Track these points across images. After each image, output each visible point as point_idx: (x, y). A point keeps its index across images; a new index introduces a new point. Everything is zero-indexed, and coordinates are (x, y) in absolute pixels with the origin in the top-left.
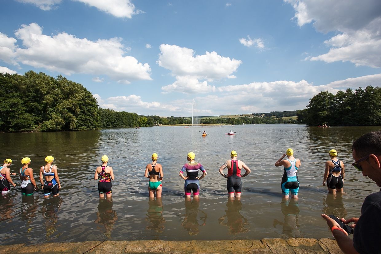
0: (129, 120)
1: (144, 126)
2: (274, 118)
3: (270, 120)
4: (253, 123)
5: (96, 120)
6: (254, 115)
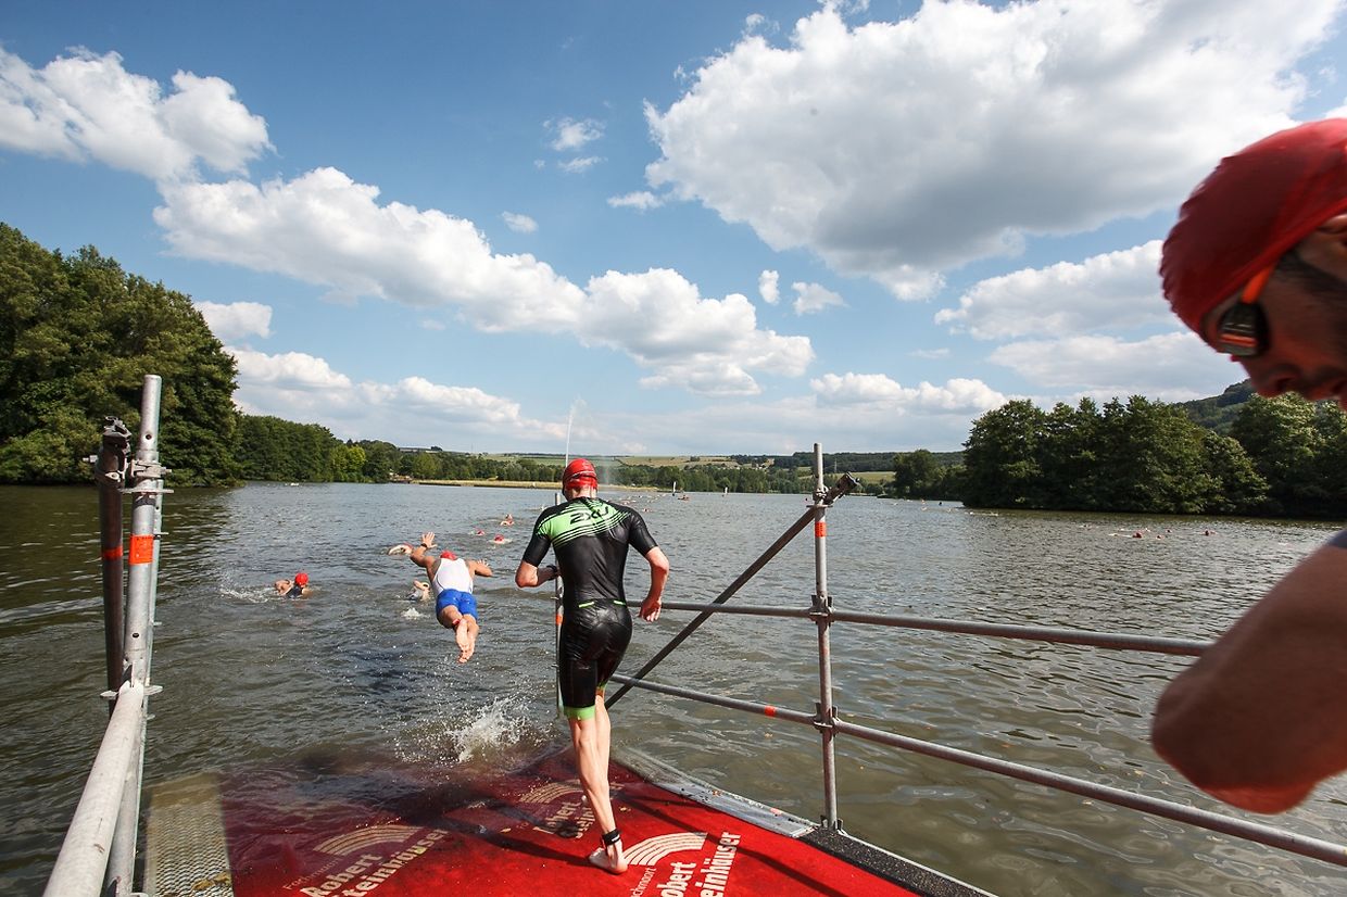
0: (295, 454)
1: (353, 481)
2: (804, 474)
3: (792, 479)
4: (740, 490)
5: (228, 444)
6: (741, 459)
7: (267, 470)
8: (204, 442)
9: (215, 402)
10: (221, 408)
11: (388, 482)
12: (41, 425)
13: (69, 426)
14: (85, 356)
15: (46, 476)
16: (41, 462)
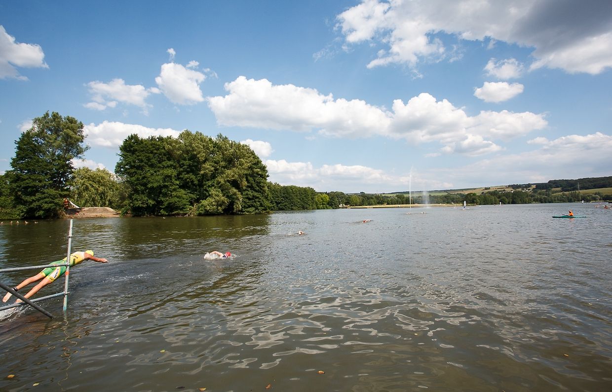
0: (301, 199)
1: (325, 209)
4: (513, 203)
5: (266, 198)
6: (514, 187)
7: (292, 206)
8: (258, 198)
9: (260, 183)
10: (262, 184)
11: (339, 208)
12: (210, 195)
13: (216, 195)
14: (219, 171)
15: (210, 212)
16: (208, 208)
